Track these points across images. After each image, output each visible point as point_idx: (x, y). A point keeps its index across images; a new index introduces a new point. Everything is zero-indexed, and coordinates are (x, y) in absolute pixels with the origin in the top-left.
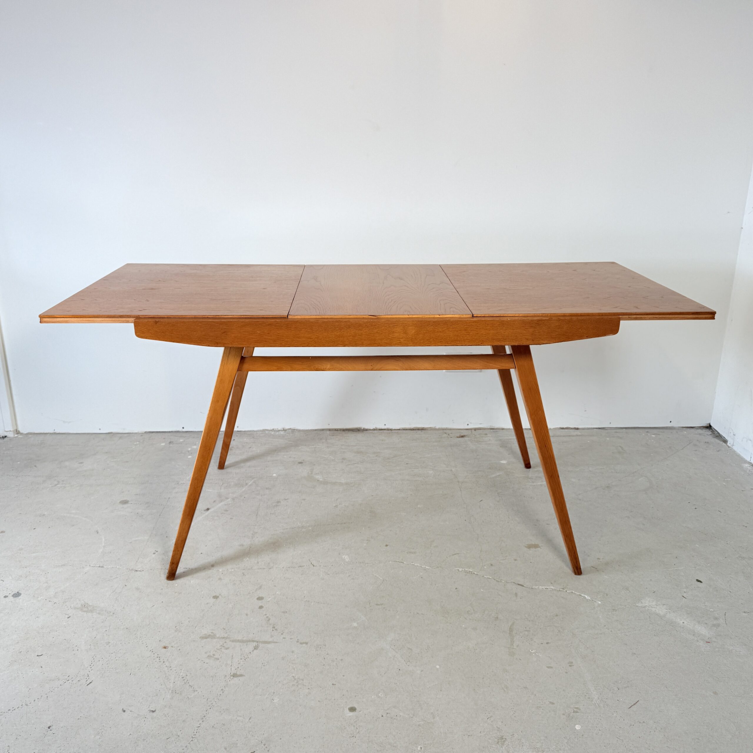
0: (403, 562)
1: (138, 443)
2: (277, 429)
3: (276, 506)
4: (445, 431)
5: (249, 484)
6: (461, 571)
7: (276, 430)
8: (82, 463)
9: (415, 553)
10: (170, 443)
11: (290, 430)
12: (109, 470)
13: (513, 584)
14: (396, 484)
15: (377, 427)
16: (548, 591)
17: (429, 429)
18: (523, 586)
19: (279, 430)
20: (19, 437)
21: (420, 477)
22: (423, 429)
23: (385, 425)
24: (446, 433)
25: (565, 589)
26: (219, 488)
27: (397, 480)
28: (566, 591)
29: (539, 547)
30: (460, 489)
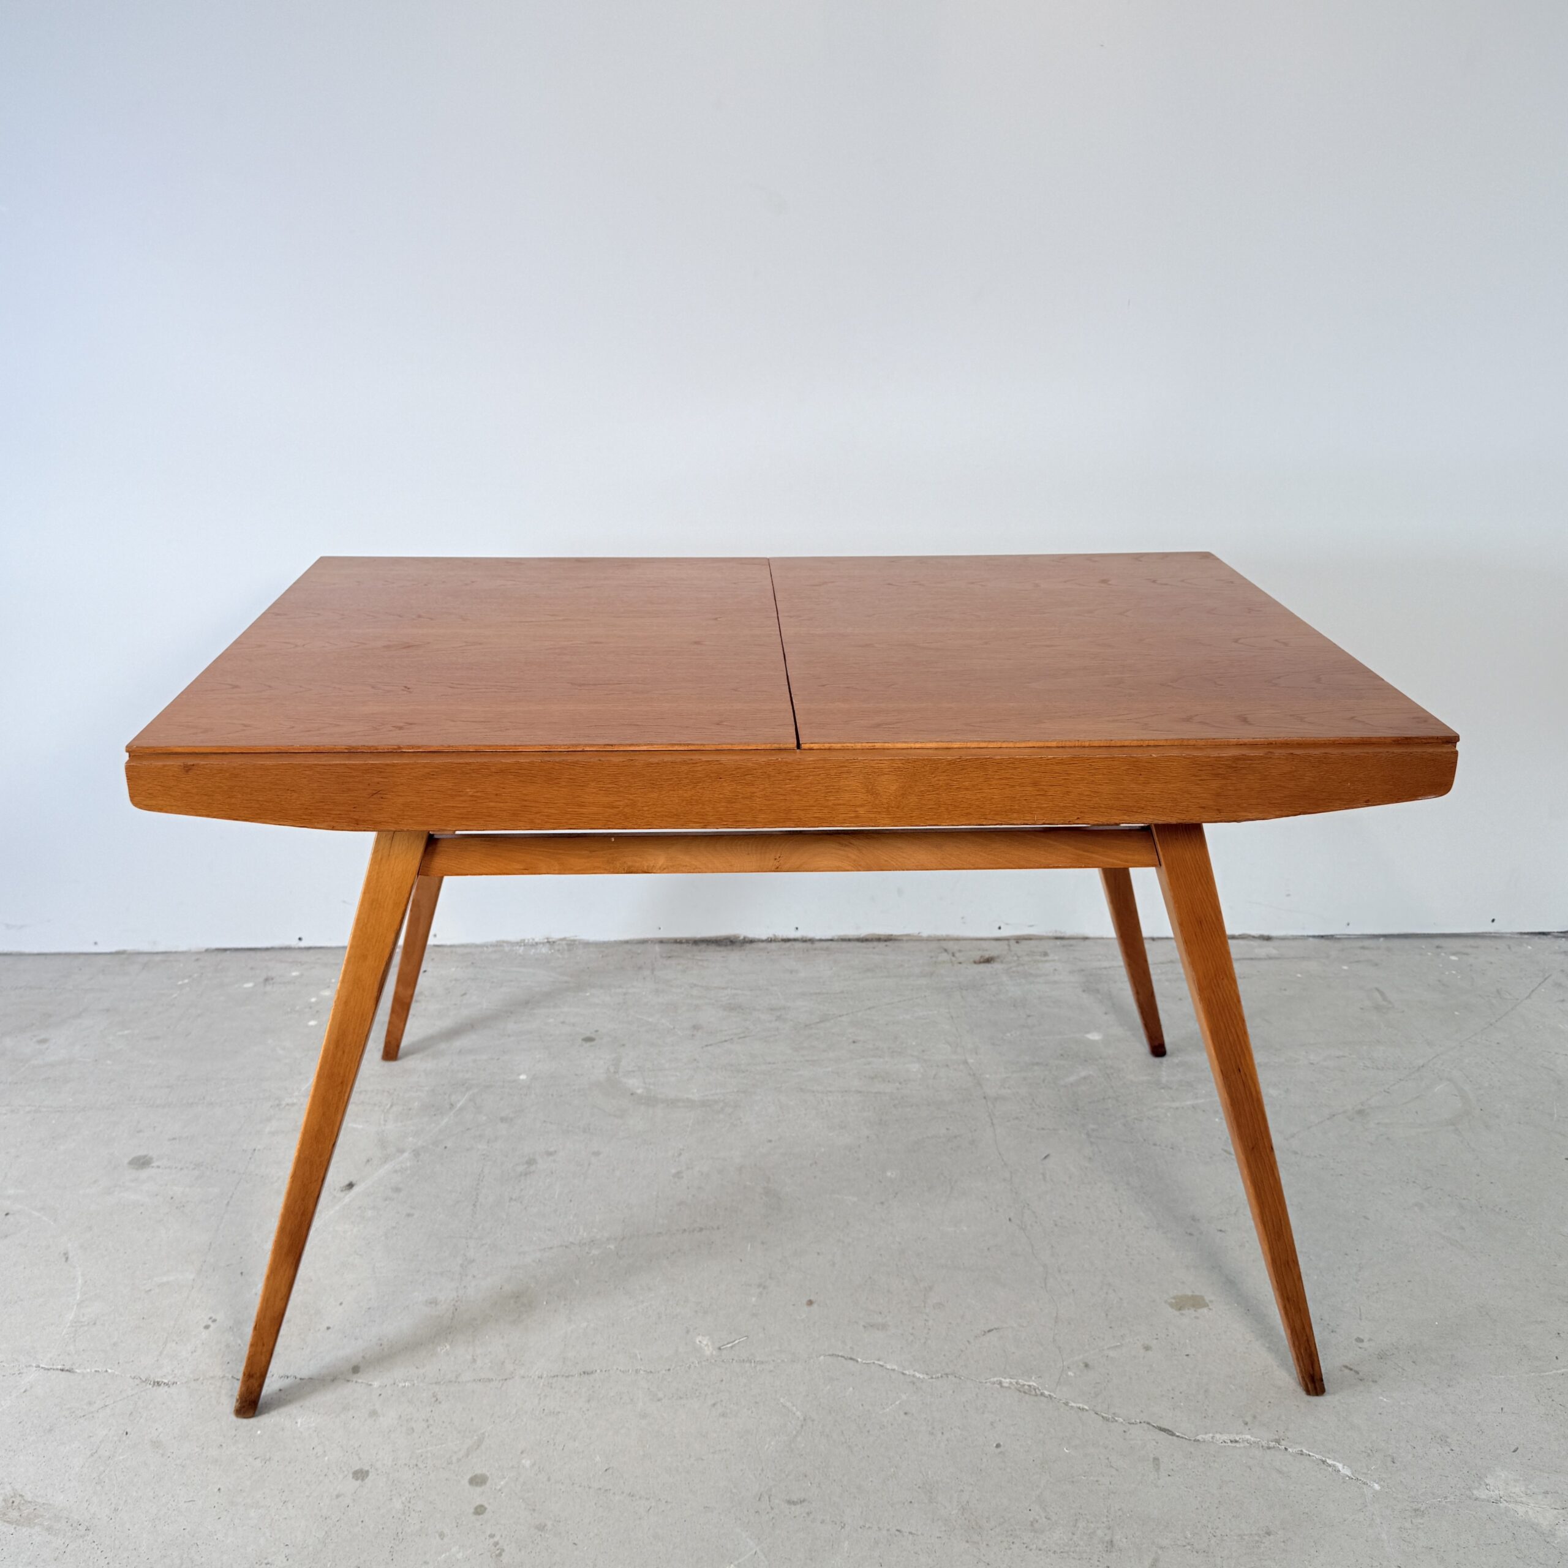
0: (854, 1357)
1: (186, 981)
2: (531, 941)
3: (526, 1174)
4: (944, 944)
5: (459, 1105)
6: (1007, 1385)
7: (528, 943)
8: (43, 1041)
9: (884, 1327)
10: (266, 980)
11: (564, 942)
12: (109, 1062)
13: (1145, 1426)
14: (830, 1105)
15: (776, 934)
16: (1240, 1448)
17: (905, 938)
18: (1173, 1434)
19: (537, 943)
21: (889, 1081)
22: (888, 939)
23: (797, 928)
24: (946, 950)
25: (1283, 1442)
26: (382, 1117)
27: (830, 1092)
28: (1286, 1449)
29: (1206, 1305)
30: (992, 1120)
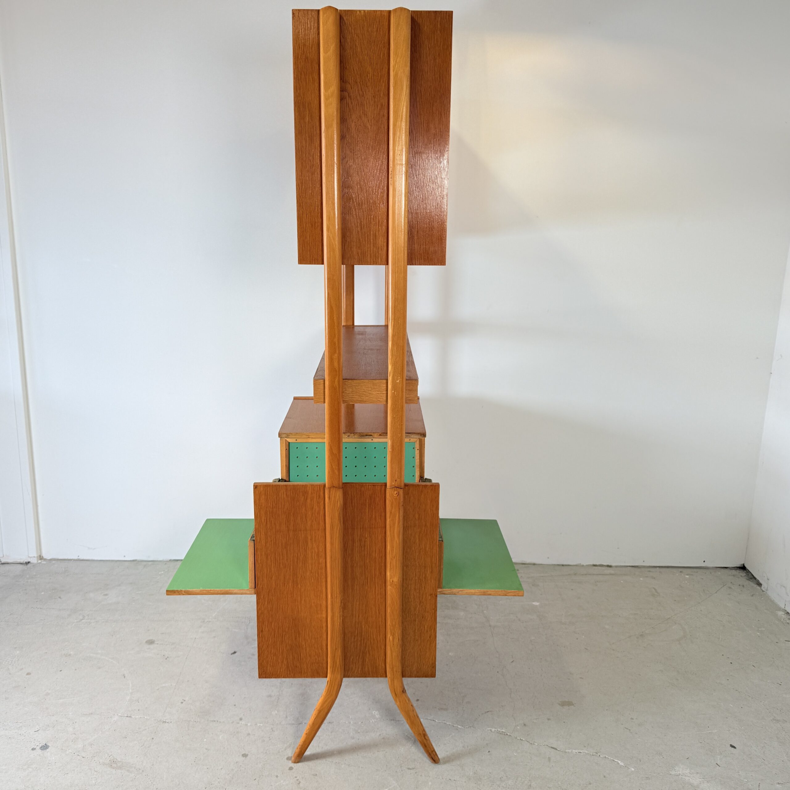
0: (434, 720)
1: (162, 572)
6: (494, 731)
8: (106, 595)
9: (446, 709)
12: (134, 604)
13: (546, 746)
16: (582, 755)
18: (557, 750)
20: (42, 563)
25: (598, 753)
26: (246, 627)
28: (599, 756)
29: (573, 705)
30: (492, 635)
